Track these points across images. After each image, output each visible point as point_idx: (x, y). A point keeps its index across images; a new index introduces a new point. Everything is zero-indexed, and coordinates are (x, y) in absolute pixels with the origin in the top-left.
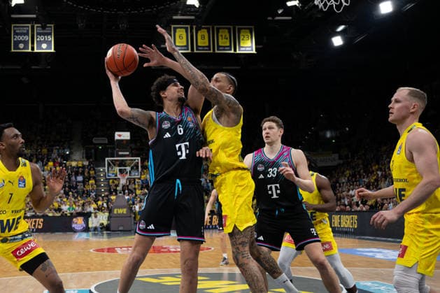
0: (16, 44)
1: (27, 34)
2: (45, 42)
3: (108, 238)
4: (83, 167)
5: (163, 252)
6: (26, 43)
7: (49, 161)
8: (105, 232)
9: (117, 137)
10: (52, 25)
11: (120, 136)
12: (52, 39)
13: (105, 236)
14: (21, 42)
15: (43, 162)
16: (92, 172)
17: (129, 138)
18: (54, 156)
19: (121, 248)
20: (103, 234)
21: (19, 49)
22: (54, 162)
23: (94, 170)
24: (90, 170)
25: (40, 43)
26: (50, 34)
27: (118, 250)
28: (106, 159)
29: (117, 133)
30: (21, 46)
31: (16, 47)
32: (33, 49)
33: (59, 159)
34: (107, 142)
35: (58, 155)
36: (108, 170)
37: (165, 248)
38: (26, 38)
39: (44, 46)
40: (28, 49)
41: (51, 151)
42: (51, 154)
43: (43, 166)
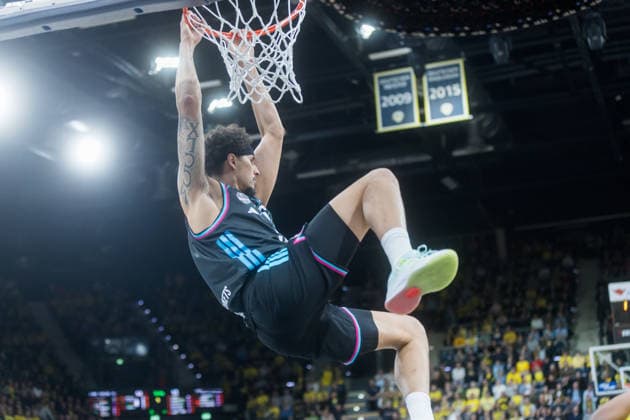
0: (388, 112)
1: (408, 89)
2: (447, 99)
6: (406, 108)
7: (518, 360)
9: (614, 297)
10: (460, 62)
12: (461, 90)
14: (396, 108)
21: (395, 123)
25: (436, 103)
26: (457, 81)
29: (613, 287)
30: (398, 116)
31: (388, 121)
32: (423, 118)
38: (406, 98)
39: (447, 108)
40: (412, 121)
41: (525, 336)
42: (524, 342)
43: (506, 371)
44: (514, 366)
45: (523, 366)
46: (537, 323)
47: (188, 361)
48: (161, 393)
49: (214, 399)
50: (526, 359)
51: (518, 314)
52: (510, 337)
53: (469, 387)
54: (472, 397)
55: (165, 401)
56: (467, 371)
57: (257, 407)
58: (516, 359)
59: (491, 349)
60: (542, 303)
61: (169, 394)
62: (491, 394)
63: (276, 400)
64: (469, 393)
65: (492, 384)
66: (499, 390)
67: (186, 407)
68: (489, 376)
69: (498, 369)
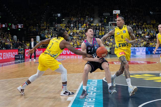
3: (110, 58)
4: (99, 26)
5: (135, 64)
7: (84, 24)
8: (109, 55)
9: (114, 13)
11: (115, 12)
13: (109, 56)
15: (81, 24)
16: (103, 28)
17: (119, 13)
18: (86, 21)
19: (116, 62)
20: (108, 56)
22: (86, 24)
23: (104, 27)
24: (102, 27)
27: (115, 63)
28: (109, 22)
29: (114, 11)
33: (88, 23)
34: (109, 15)
35: (88, 21)
36: (110, 27)
37: (136, 62)
41: (85, 19)
42: (85, 20)
43: (81, 26)
44: (83, 24)
45: (85, 25)
46: (87, 17)
47: (15, 18)
48: (10, 24)
49: (21, 26)
50: (85, 24)
51: (83, 15)
52: (82, 19)
53: (74, 28)
54: (75, 30)
55: (11, 26)
56: (74, 25)
57: (31, 29)
58: (83, 23)
59: (78, 21)
60: (88, 13)
61: (12, 25)
62: (79, 30)
63: (35, 28)
64: (74, 29)
65: (79, 28)
66: (80, 29)
67: (15, 27)
68: (78, 26)
69: (80, 25)
